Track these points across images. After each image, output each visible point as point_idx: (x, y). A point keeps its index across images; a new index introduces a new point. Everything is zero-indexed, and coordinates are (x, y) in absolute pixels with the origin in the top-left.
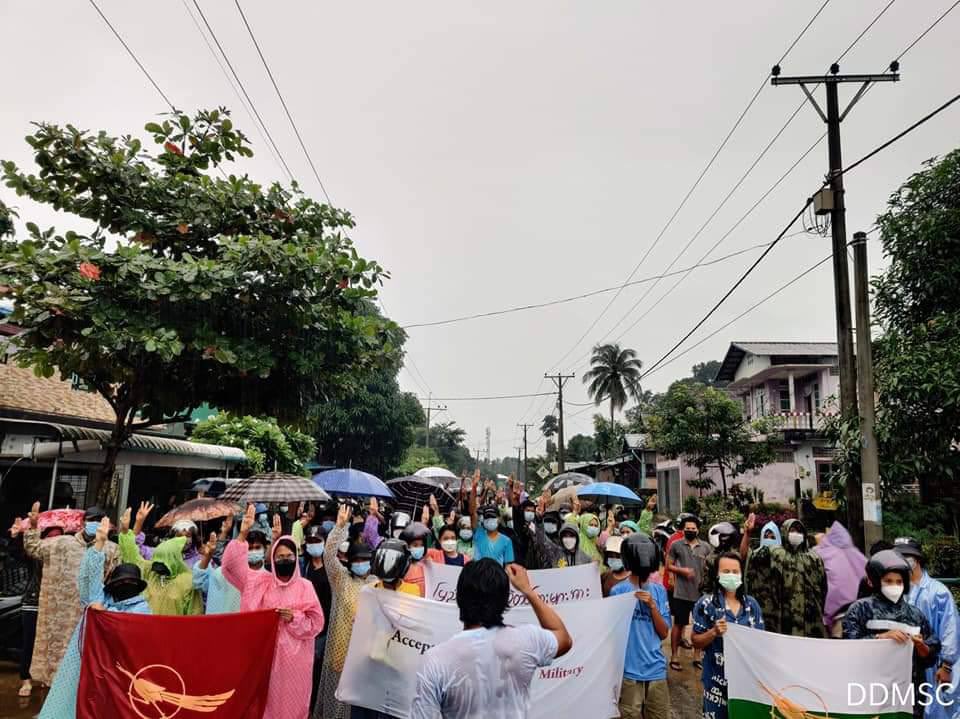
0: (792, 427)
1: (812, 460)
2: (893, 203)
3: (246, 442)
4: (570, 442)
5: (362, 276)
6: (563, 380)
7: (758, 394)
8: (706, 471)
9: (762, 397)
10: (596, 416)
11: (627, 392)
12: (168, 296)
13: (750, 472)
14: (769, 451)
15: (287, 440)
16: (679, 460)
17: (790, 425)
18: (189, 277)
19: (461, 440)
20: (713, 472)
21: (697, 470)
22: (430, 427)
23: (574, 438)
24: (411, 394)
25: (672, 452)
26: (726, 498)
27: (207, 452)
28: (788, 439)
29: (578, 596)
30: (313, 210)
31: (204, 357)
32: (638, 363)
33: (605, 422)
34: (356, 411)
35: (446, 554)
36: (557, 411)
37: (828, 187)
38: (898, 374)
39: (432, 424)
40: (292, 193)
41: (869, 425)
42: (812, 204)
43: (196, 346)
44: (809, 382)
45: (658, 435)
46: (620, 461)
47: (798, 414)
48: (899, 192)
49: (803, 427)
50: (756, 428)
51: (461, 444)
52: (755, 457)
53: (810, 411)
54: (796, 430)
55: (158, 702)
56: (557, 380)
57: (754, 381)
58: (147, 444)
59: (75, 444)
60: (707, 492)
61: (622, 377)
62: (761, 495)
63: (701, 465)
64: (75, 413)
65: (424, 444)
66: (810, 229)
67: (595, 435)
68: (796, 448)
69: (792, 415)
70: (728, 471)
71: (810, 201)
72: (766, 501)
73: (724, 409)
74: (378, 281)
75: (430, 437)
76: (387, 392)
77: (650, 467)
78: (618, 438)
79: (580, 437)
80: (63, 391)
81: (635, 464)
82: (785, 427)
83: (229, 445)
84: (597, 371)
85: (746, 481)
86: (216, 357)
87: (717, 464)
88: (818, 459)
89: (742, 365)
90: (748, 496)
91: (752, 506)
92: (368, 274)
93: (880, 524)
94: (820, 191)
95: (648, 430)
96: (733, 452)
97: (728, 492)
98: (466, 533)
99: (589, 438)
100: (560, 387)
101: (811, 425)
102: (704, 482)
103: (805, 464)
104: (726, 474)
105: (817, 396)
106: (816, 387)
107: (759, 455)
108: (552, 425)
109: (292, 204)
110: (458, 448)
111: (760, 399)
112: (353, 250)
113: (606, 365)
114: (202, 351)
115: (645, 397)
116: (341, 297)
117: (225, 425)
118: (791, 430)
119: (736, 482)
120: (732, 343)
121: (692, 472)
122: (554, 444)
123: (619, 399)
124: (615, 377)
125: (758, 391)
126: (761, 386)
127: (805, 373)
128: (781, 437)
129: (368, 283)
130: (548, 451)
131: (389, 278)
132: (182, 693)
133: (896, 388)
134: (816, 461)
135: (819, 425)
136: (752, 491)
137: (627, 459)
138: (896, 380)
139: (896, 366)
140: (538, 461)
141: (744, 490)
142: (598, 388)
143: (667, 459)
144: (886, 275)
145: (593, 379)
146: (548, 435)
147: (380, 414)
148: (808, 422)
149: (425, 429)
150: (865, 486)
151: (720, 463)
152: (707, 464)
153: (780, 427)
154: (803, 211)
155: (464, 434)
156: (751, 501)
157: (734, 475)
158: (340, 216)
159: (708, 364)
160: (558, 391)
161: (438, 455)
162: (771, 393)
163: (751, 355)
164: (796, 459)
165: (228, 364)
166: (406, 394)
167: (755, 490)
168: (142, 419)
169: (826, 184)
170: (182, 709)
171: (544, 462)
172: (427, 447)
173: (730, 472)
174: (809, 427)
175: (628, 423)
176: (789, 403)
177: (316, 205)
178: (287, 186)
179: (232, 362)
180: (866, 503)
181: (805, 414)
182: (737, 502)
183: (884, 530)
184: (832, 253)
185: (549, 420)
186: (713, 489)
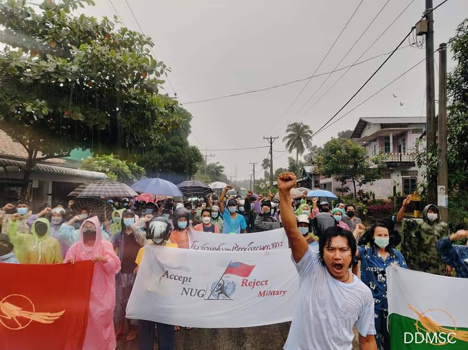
0: (391, 161)
1: (400, 177)
2: (460, 30)
3: (108, 170)
4: (276, 171)
5: (155, 70)
6: (273, 140)
7: (373, 144)
8: (346, 183)
9: (375, 146)
10: (289, 158)
11: (305, 145)
12: (39, 80)
13: (369, 183)
14: (379, 173)
15: (129, 168)
16: (332, 178)
17: (390, 160)
18: (51, 69)
19: (222, 171)
20: (349, 184)
21: (341, 183)
22: (207, 165)
23: (278, 170)
24: (195, 147)
25: (328, 174)
26: (356, 197)
27: (85, 174)
28: (389, 167)
29: (276, 246)
30: (128, 34)
31: (65, 117)
32: (311, 132)
33: (294, 161)
34: (167, 155)
35: (204, 225)
36: (270, 155)
37: (425, 18)
38: (462, 124)
39: (208, 163)
40: (114, 22)
41: (443, 154)
42: (415, 30)
43: (60, 110)
44: (401, 137)
45: (322, 165)
46: (301, 179)
47: (394, 154)
48: (463, 23)
49: (397, 161)
50: (373, 161)
51: (222, 173)
52: (371, 176)
53: (400, 152)
54: (393, 162)
55: (17, 317)
56: (270, 140)
57: (371, 138)
58: (50, 169)
59: (5, 168)
60: (346, 194)
61: (302, 139)
62: (374, 195)
63: (343, 180)
64: (14, 154)
65: (204, 173)
66: (413, 44)
67: (289, 167)
68: (392, 171)
69: (391, 154)
70: (357, 183)
71: (413, 28)
72: (376, 198)
73: (356, 152)
74: (164, 74)
75: (207, 169)
76: (182, 145)
77: (316, 182)
78: (300, 168)
79: (281, 169)
80: (7, 143)
81: (309, 181)
82: (387, 161)
83: (98, 171)
84: (290, 136)
85: (366, 188)
86: (71, 116)
87: (351, 180)
88: (404, 177)
89: (365, 129)
90: (367, 196)
91: (369, 200)
92: (158, 69)
93: (447, 207)
94: (420, 21)
95: (316, 163)
96: (360, 173)
97: (357, 194)
98: (215, 214)
99: (285, 169)
100: (271, 143)
101: (401, 159)
102: (344, 189)
103: (397, 179)
104: (356, 185)
105: (404, 144)
106: (404, 140)
107: (374, 174)
108: (268, 163)
109: (116, 30)
110: (221, 175)
111: (374, 147)
112: (151, 56)
113: (294, 133)
114: (63, 114)
115: (314, 149)
116: (145, 84)
117: (96, 161)
118: (390, 162)
119: (361, 189)
120: (360, 118)
121: (339, 184)
122: (268, 173)
123: (301, 150)
124: (299, 138)
125: (373, 143)
126: (375, 140)
127: (399, 132)
128: (385, 165)
129: (158, 75)
130: (265, 176)
131: (170, 71)
132: (32, 311)
133: (461, 132)
134: (403, 178)
135: (405, 159)
136: (369, 193)
137: (304, 178)
138: (461, 128)
139: (460, 120)
140: (260, 180)
141: (365, 193)
142: (290, 145)
143: (326, 178)
144: (453, 72)
145: (288, 140)
146: (265, 168)
147: (179, 156)
148: (399, 158)
149: (204, 166)
150: (439, 187)
151: (353, 179)
152: (347, 180)
153: (385, 161)
154: (410, 34)
155: (224, 168)
156: (369, 198)
157: (360, 185)
158: (145, 39)
159: (346, 131)
160: (270, 145)
161: (211, 178)
162: (380, 144)
163: (370, 124)
164: (392, 177)
165: (79, 121)
166: (192, 147)
167: (371, 192)
168: (43, 155)
169: (423, 17)
170: (33, 320)
171: (263, 181)
172: (206, 174)
173: (358, 183)
174: (399, 161)
175: (305, 162)
176: (389, 148)
177: (131, 32)
178: (111, 19)
179: (81, 119)
180: (439, 196)
181: (398, 154)
182: (361, 199)
183: (449, 211)
184: (425, 57)
185: (266, 161)
186: (349, 192)
